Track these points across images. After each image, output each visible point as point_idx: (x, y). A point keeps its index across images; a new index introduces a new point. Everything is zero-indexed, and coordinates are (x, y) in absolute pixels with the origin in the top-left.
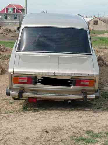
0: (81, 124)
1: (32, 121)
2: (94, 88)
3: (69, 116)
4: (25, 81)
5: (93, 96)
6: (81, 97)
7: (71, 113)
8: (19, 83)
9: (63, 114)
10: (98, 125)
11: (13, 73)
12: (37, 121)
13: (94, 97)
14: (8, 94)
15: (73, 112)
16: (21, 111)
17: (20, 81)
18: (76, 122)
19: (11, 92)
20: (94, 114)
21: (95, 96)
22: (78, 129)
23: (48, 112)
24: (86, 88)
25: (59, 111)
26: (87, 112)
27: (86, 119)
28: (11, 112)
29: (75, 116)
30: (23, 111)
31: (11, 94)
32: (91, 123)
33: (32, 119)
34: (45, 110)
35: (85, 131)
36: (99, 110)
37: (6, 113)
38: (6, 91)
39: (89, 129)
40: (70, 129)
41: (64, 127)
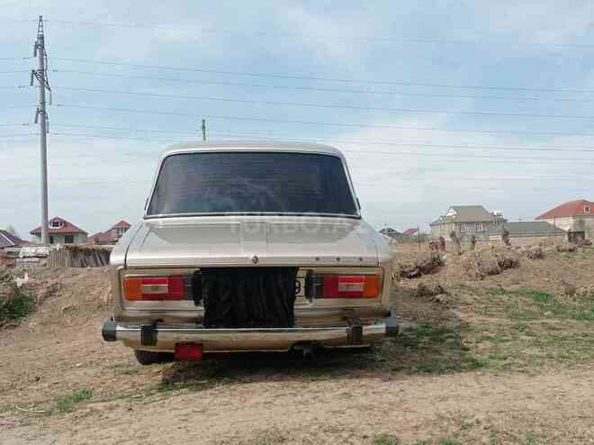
0: (352, 419)
1: (183, 418)
2: (379, 304)
3: (307, 396)
4: (164, 288)
5: (380, 328)
6: (341, 332)
7: (313, 386)
8: (145, 297)
9: (288, 391)
10: (410, 416)
11: (125, 265)
12: (201, 417)
13: (383, 331)
14: (109, 336)
15: (321, 384)
16: (153, 392)
17: (147, 288)
18: (335, 412)
19: (118, 328)
20: (385, 385)
21: (383, 326)
22: (345, 435)
23: (241, 387)
25: (276, 384)
26: (364, 382)
27: (364, 401)
28: (122, 398)
29: (327, 395)
30: (160, 390)
31: (118, 335)
32: (385, 412)
33: (184, 412)
34: (231, 382)
35: (370, 439)
36: (399, 374)
37: (103, 401)
38: (105, 326)
39: (383, 431)
40: (315, 435)
41: (295, 430)
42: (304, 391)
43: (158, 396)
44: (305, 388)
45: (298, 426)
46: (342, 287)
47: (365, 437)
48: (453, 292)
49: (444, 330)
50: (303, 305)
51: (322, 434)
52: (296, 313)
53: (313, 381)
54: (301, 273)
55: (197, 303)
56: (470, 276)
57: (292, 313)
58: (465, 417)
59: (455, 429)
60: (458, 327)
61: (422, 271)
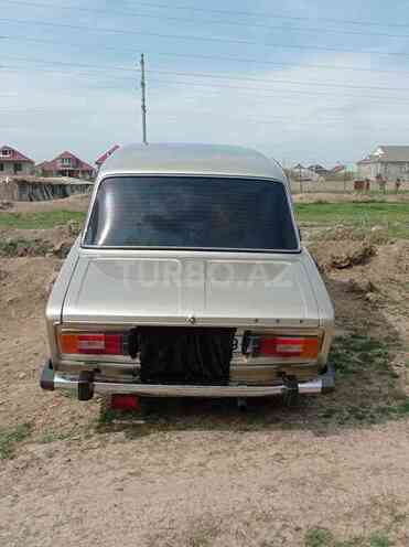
2: (315, 361)
4: (100, 345)
5: (315, 387)
6: (277, 390)
7: (246, 440)
8: (82, 351)
10: (343, 497)
11: (61, 321)
12: (135, 485)
13: (320, 390)
14: (47, 385)
16: (92, 431)
17: (85, 345)
19: (57, 379)
20: (318, 443)
21: (320, 384)
22: (278, 525)
24: (292, 360)
25: (210, 434)
27: (297, 469)
28: (61, 438)
31: (56, 386)
37: (44, 442)
38: (42, 377)
39: (315, 521)
40: (248, 524)
41: (228, 516)
42: (238, 447)
43: (95, 440)
44: (238, 442)
45: (231, 511)
46: (280, 348)
47: (298, 529)
48: (383, 287)
49: (373, 344)
50: (239, 361)
51: (254, 523)
52: (231, 367)
53: (246, 430)
54: (240, 332)
55: (134, 357)
56: (400, 268)
57: (228, 369)
58: (398, 504)
59: (387, 519)
60: (386, 339)
61: (353, 262)
